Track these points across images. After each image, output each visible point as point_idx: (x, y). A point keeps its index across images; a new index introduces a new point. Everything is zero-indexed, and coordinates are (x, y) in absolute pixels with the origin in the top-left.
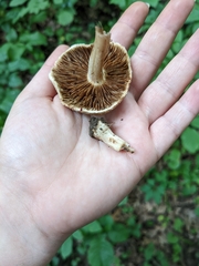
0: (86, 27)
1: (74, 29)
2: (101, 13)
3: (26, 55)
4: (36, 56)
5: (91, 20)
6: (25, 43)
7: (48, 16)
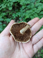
0: (15, 11)
1: (12, 11)
2: (17, 8)
3: (3, 18)
4: (5, 18)
5: (16, 9)
6: (2, 15)
7: (6, 10)
